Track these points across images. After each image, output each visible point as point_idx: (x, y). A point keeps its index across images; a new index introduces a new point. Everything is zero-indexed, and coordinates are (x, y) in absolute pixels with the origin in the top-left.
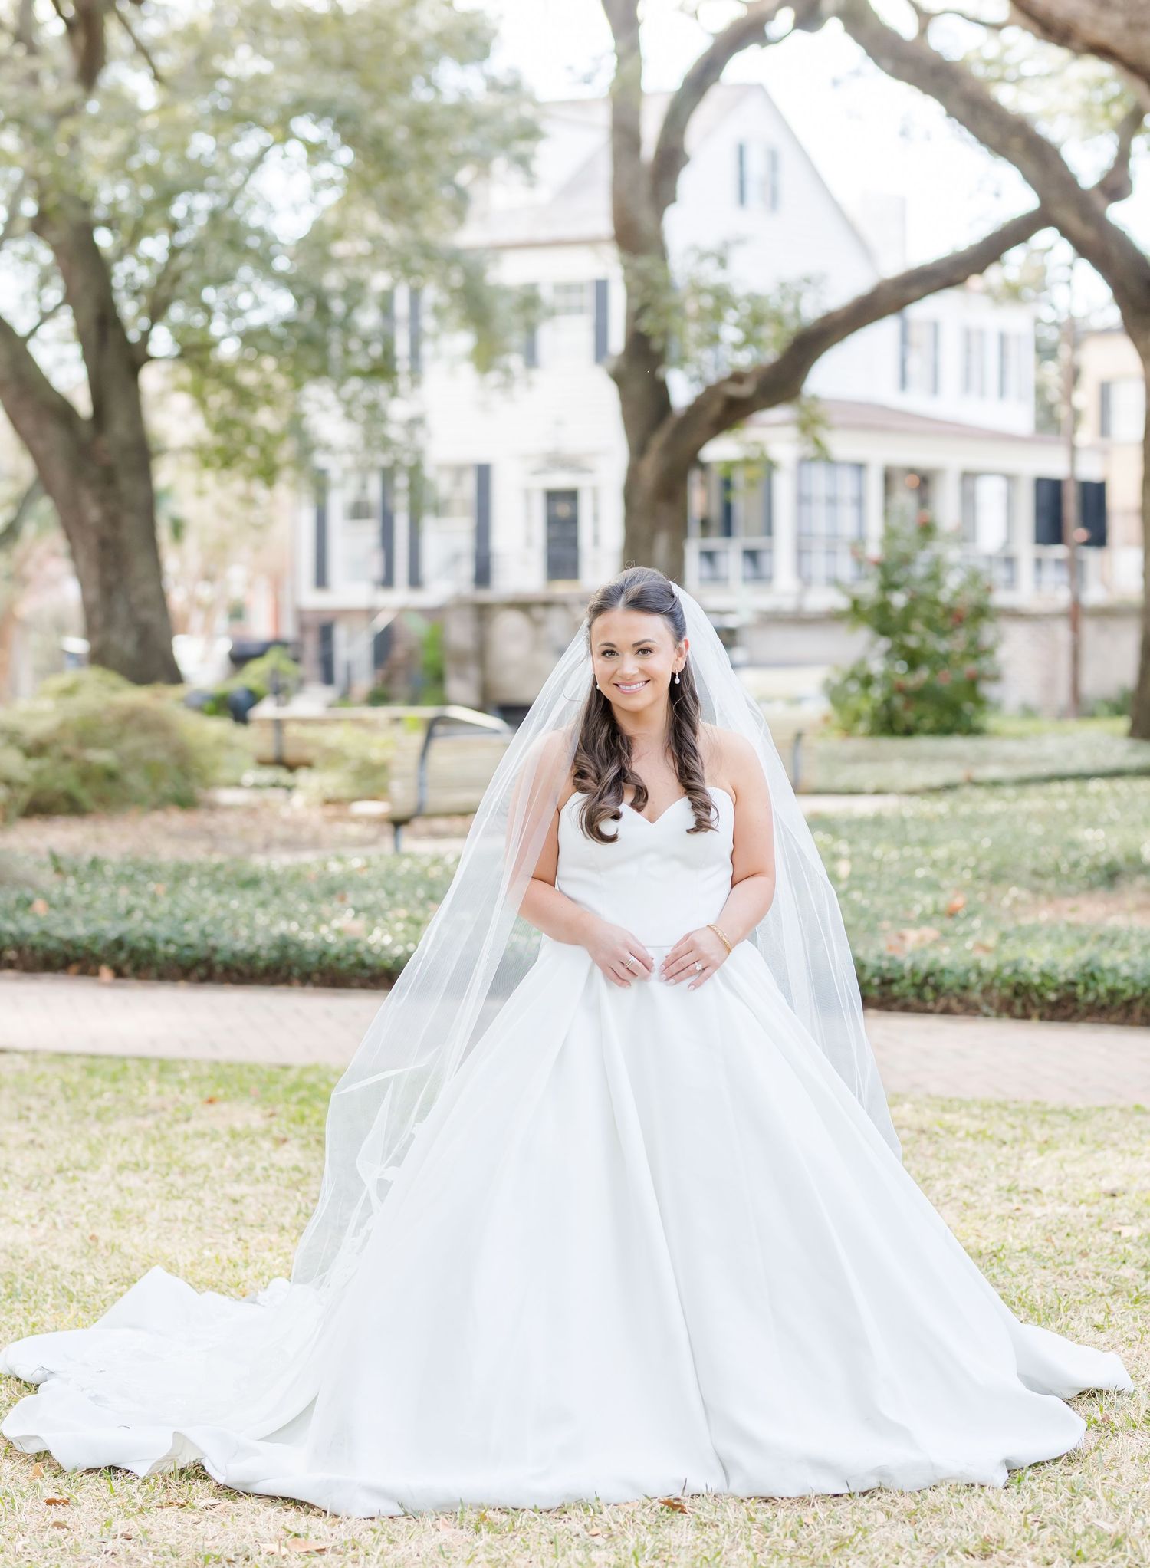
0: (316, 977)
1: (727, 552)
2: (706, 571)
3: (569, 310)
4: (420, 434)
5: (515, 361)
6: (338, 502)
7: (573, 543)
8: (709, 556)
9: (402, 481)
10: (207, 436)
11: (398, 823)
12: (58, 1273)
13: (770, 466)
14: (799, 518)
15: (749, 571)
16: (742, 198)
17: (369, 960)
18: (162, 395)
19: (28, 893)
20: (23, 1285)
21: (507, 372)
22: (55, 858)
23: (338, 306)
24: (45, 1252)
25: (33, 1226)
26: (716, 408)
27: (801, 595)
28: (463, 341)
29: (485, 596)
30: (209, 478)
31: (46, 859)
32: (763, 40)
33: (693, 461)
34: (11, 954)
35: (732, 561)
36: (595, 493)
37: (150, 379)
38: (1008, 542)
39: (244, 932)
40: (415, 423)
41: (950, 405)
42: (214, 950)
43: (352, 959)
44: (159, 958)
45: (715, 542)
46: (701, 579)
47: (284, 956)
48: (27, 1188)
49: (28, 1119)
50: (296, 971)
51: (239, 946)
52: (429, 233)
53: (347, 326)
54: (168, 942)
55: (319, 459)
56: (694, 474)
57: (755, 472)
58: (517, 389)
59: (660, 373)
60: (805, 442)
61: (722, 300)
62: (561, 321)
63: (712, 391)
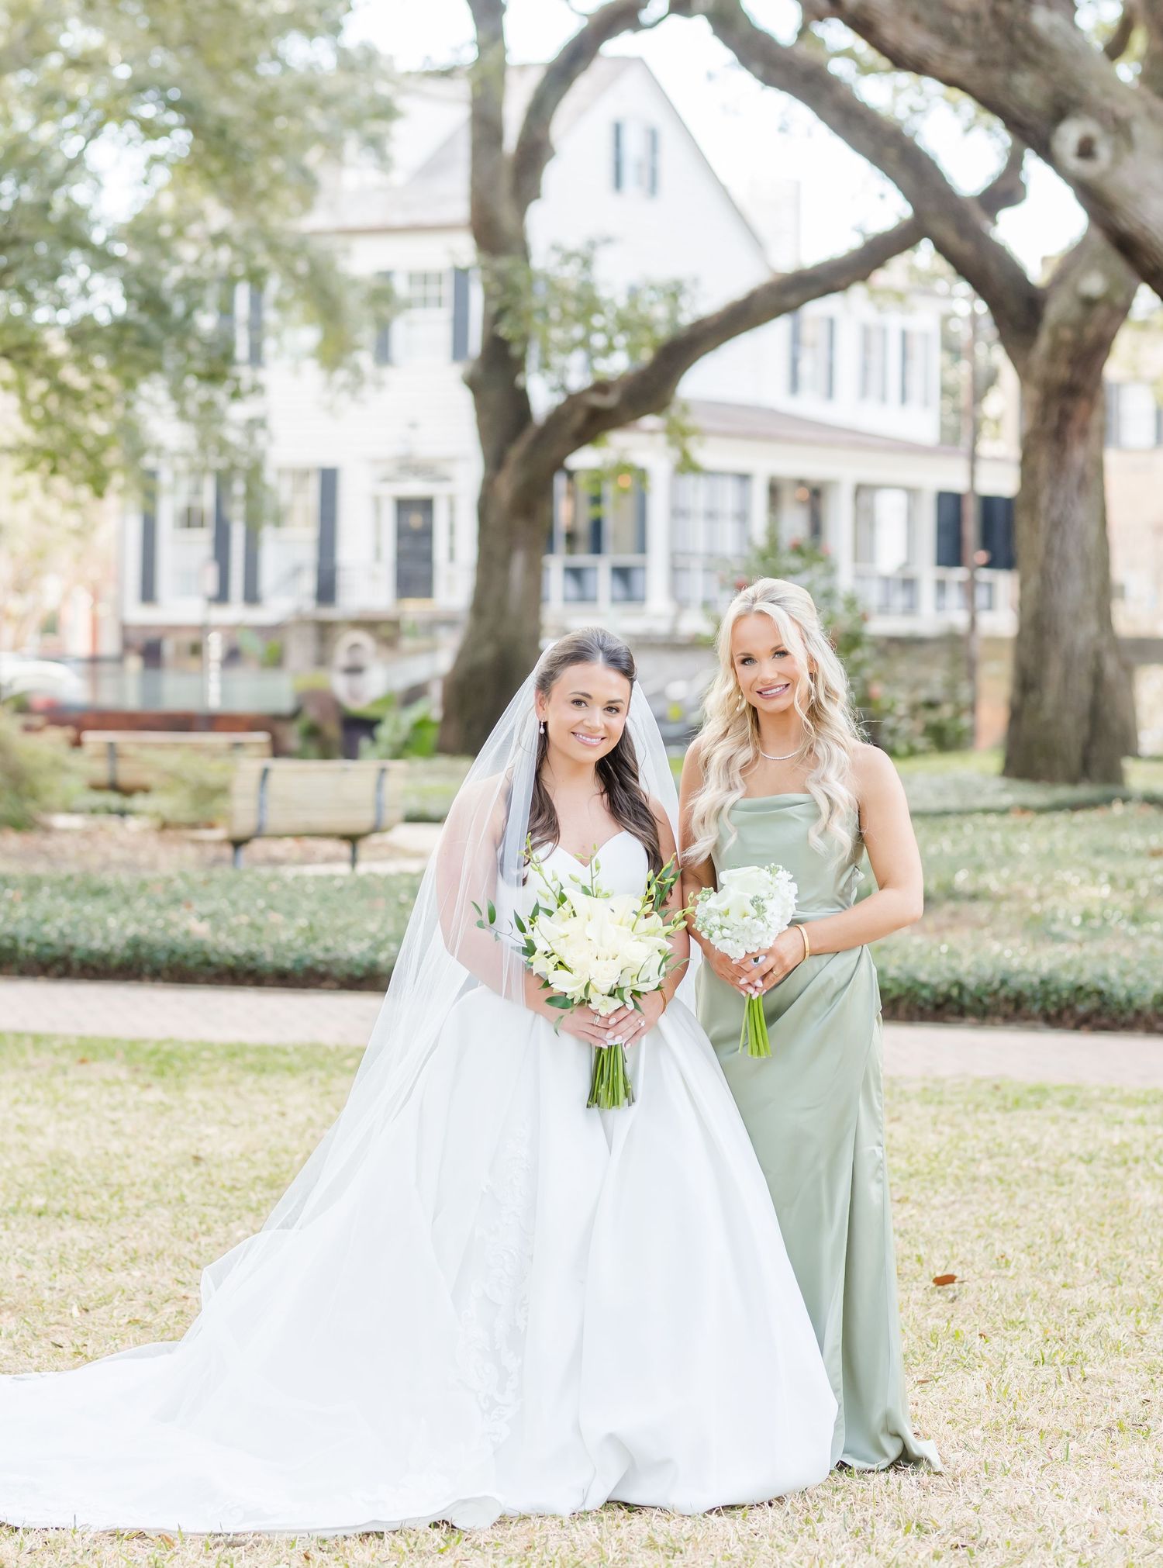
0: (166, 974)
1: (596, 568)
2: (572, 589)
3: (425, 302)
4: (261, 437)
5: (365, 359)
6: (168, 510)
7: (428, 558)
8: (576, 573)
9: (239, 488)
11: (238, 844)
13: (642, 476)
14: (672, 534)
15: (619, 591)
16: (618, 182)
17: (214, 958)
21: (357, 371)
23: (178, 308)
26: (579, 418)
27: (676, 618)
28: (309, 336)
29: (328, 614)
30: (34, 481)
32: (637, 26)
33: (559, 465)
35: (603, 581)
36: (452, 501)
38: (908, 564)
39: (99, 934)
40: (256, 424)
41: (847, 410)
42: (72, 948)
43: (200, 958)
44: (21, 956)
45: (582, 559)
46: (566, 599)
47: (136, 955)
50: (147, 969)
51: (97, 944)
52: (275, 221)
53: (185, 328)
54: (29, 941)
55: (149, 461)
56: (560, 483)
57: (626, 481)
58: (368, 391)
59: (519, 380)
60: (675, 454)
61: (587, 304)
62: (416, 314)
63: (574, 400)
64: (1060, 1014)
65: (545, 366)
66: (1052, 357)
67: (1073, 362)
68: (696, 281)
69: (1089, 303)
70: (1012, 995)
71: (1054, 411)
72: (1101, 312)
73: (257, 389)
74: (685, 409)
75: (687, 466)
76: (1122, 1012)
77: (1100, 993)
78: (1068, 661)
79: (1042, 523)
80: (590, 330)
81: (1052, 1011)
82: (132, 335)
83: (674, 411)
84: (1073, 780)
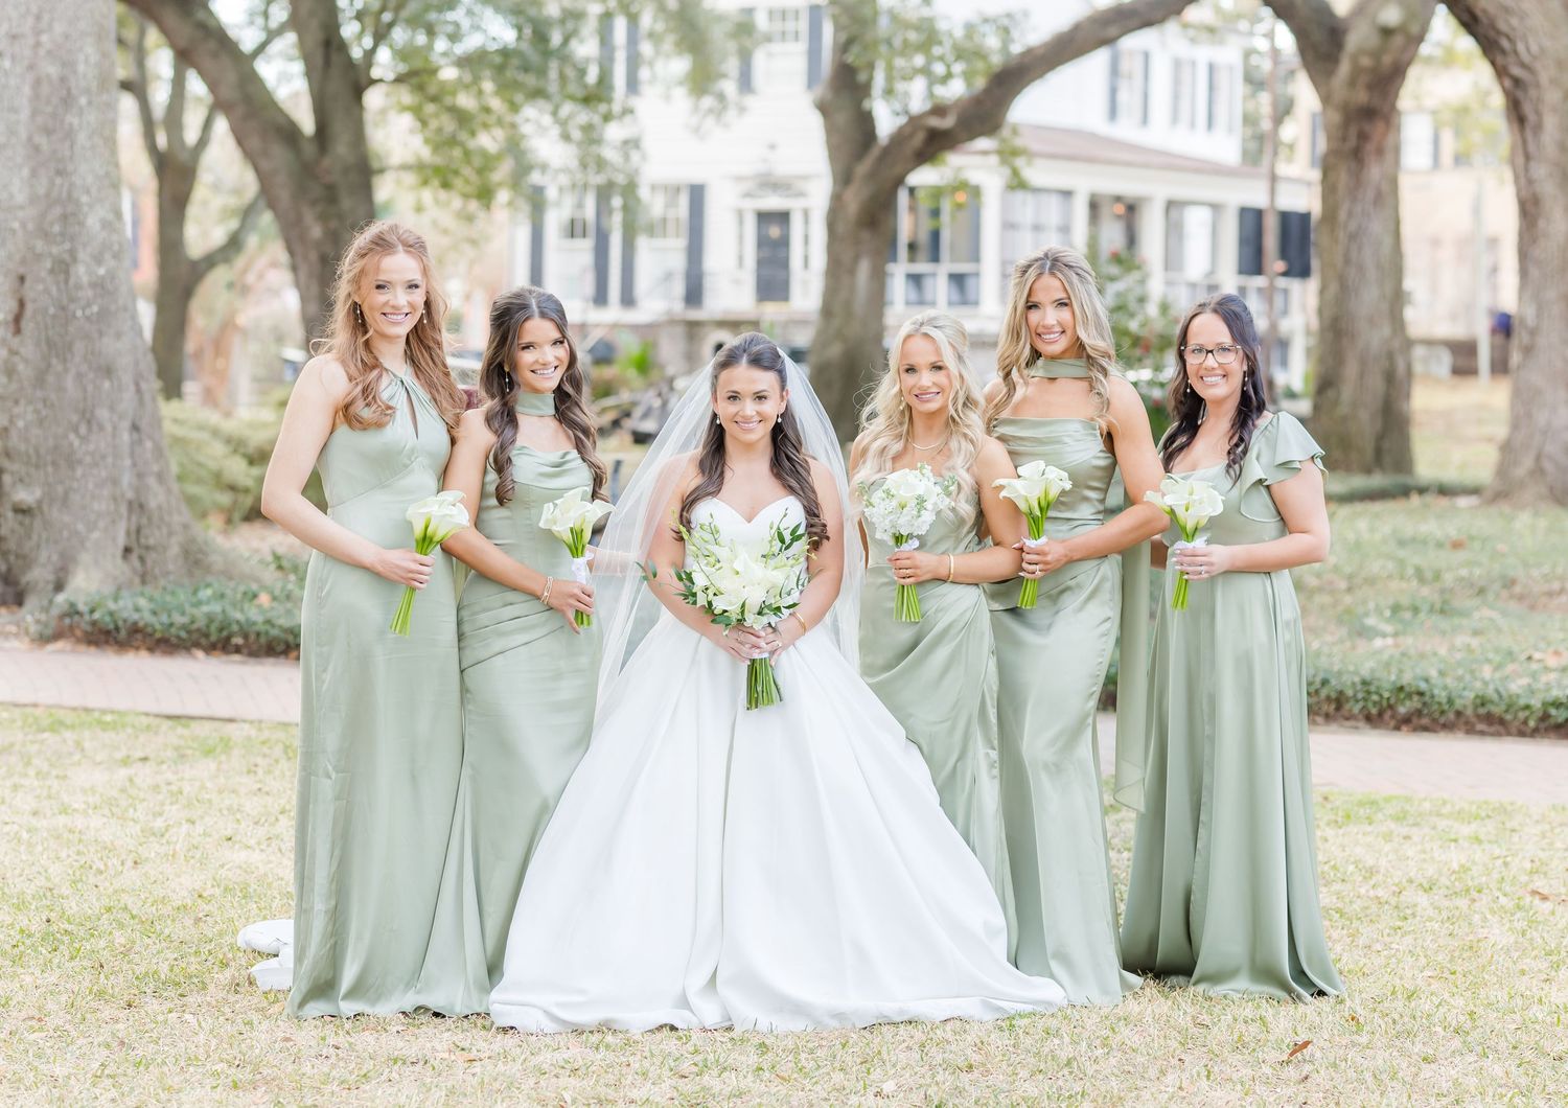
1: (934, 275)
2: (912, 294)
3: (783, 36)
4: (635, 156)
5: (729, 87)
6: (554, 220)
7: (785, 264)
8: (916, 279)
9: (617, 202)
10: (426, 153)
12: (283, 883)
13: (976, 192)
14: (1003, 245)
15: (955, 295)
18: (383, 112)
19: (254, 587)
20: (255, 890)
21: (721, 97)
22: (277, 558)
23: (556, 39)
24: (272, 869)
25: (262, 850)
26: (919, 139)
28: (680, 65)
29: (695, 315)
30: (427, 195)
31: (270, 558)
33: (899, 181)
34: (238, 640)
35: (940, 288)
36: (806, 214)
37: (373, 99)
38: (1212, 272)
40: (631, 144)
41: (1160, 134)
45: (921, 267)
46: (908, 303)
48: (256, 823)
49: (255, 772)
53: (563, 56)
55: (536, 178)
56: (903, 197)
57: (961, 197)
58: (731, 114)
59: (866, 104)
60: (1007, 171)
61: (929, 36)
62: (776, 47)
63: (914, 121)
64: (1380, 714)
65: (889, 92)
66: (1352, 83)
67: (1370, 87)
68: (1026, 14)
69: (1387, 32)
70: (1333, 695)
71: (1353, 131)
72: (1398, 40)
73: (628, 111)
74: (1015, 131)
75: (1018, 184)
76: (1443, 712)
77: (1421, 694)
78: (1363, 362)
79: (1342, 236)
80: (930, 60)
81: (1374, 711)
82: (515, 62)
83: (1005, 132)
84: (1368, 471)
